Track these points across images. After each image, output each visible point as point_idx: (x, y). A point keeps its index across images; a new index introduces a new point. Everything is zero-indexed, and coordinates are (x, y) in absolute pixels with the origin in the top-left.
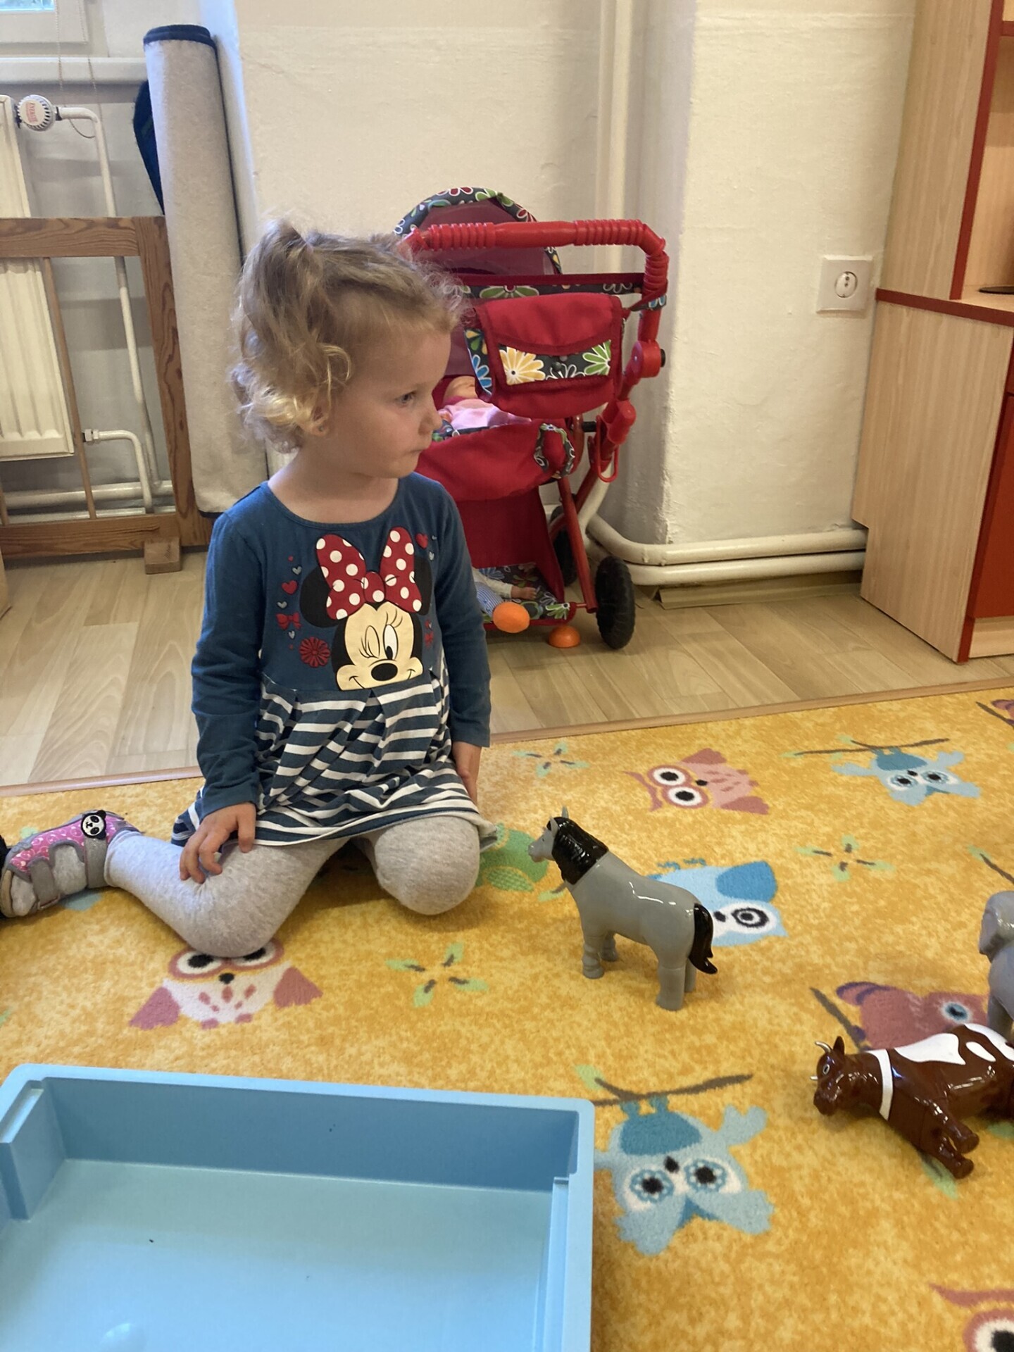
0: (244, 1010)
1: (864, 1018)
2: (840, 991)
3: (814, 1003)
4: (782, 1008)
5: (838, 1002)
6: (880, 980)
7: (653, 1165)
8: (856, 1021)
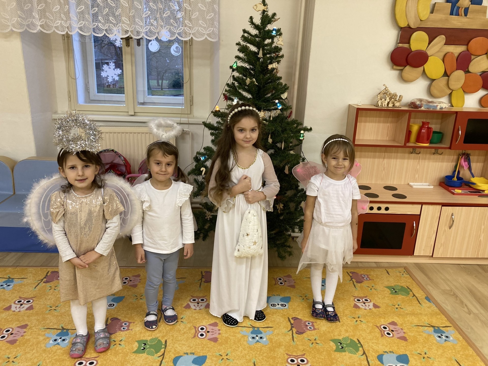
0: (200, 308)
1: (294, 322)
2: (292, 318)
3: (287, 319)
4: (282, 319)
5: (291, 320)
6: (299, 317)
7: (254, 336)
8: (292, 323)
